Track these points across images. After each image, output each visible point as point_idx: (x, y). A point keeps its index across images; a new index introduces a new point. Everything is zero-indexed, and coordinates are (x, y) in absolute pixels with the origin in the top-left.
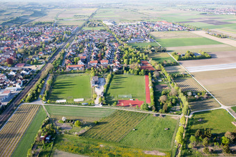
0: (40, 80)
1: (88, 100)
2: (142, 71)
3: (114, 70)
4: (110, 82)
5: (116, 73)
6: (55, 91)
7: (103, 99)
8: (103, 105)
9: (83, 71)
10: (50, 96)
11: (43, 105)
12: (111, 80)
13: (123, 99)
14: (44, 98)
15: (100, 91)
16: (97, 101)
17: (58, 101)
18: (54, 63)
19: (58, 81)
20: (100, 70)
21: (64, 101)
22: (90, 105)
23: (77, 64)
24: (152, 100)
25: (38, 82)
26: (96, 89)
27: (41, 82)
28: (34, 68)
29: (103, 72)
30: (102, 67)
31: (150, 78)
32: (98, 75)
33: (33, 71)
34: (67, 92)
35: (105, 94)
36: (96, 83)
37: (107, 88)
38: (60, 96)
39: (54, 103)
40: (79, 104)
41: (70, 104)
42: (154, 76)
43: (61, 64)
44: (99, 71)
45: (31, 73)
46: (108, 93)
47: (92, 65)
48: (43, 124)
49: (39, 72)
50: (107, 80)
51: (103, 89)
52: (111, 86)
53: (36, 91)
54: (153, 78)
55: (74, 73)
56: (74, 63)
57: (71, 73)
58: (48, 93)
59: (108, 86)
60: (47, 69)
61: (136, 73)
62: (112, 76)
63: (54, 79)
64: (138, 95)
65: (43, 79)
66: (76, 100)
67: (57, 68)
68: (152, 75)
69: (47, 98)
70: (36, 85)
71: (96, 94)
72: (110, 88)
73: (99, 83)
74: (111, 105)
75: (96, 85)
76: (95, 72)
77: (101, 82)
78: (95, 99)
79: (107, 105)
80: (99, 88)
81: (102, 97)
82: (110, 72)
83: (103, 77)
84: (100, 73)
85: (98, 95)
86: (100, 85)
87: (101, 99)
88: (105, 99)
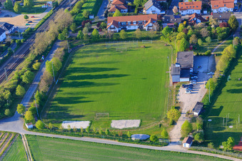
0: (30, 57)
1: (153, 125)
4: (228, 71)
6: (65, 92)
7: (197, 125)
8: (194, 144)
9: (152, 34)
10: (49, 106)
11: (23, 132)
12: (233, 63)
14: (28, 115)
15: (190, 100)
17: (65, 125)
18: (75, 9)
19: (78, 62)
20: (204, 31)
21: (83, 125)
22: (156, 142)
23: (140, 10)
25: (23, 65)
26: (183, 91)
27: (30, 66)
28: (19, 21)
29: (214, 37)
30: (212, 22)
32: (195, 47)
33: (15, 33)
34: (96, 97)
35: (206, 110)
36: (184, 72)
37: (217, 91)
38: (74, 109)
39: (54, 130)
40: (123, 137)
41: (97, 135)
43: (95, 13)
44: (199, 36)
45: (9, 39)
46: (217, 105)
47: (185, 15)
49: (31, 33)
50: (221, 64)
51: (203, 90)
53: (13, 91)
55: (128, 39)
56: (131, 9)
57: (119, 40)
58: (45, 100)
59: (222, 82)
60: (53, 27)
63: (67, 58)
65: (38, 58)
66: (118, 125)
67: (79, 24)
69: (38, 114)
70: (14, 74)
71: (178, 108)
72: (224, 89)
73: (195, 73)
74: (217, 145)
75: (183, 80)
76: (187, 39)
77: (201, 71)
78: (174, 123)
79: (204, 144)
80: (190, 87)
81: (194, 119)
82: (235, 40)
83: (209, 55)
84: (204, 40)
85: (184, 110)
86: (197, 80)
87: (190, 126)
88: (204, 126)
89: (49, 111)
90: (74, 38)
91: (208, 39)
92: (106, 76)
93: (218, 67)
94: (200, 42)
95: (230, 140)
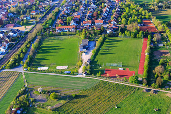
0: (26, 42)
1: (72, 67)
2: (140, 33)
3: (108, 32)
4: (100, 47)
5: (110, 36)
6: (39, 56)
7: (88, 67)
8: (87, 74)
9: (73, 33)
10: (33, 61)
11: (23, 71)
12: (102, 44)
13: (111, 68)
14: (25, 65)
15: (86, 58)
16: (81, 70)
17: (39, 68)
18: (44, 24)
19: (45, 44)
20: (92, 32)
21: (46, 68)
22: (73, 74)
23: (69, 24)
24: (145, 70)
25: (24, 46)
26: (84, 54)
27: (26, 46)
28: (22, 29)
29: (95, 34)
30: (95, 28)
31: (148, 43)
32: (89, 38)
33: (21, 33)
34: (52, 57)
35: (92, 61)
36: (84, 47)
37: (96, 54)
38: (43, 62)
39: (35, 70)
40: (61, 72)
41: (51, 72)
42: (155, 39)
43: (52, 25)
44: (90, 33)
45: (18, 36)
46: (96, 59)
47: (85, 26)
48: (18, 95)
49: (27, 33)
50: (98, 44)
51: (91, 54)
52: (101, 52)
53: (19, 56)
54: (152, 42)
55: (64, 35)
56: (65, 24)
57: (61, 35)
58: (32, 59)
59: (98, 51)
60: (35, 31)
61: (132, 36)
62: (105, 39)
63: (41, 43)
64: (130, 63)
65: (29, 43)
66: (59, 68)
67: (45, 29)
68: (152, 37)
69: (29, 64)
70: (20, 49)
71: (81, 61)
72: (99, 53)
73: (88, 48)
74: (95, 74)
75: (84, 50)
76: (86, 35)
77: (91, 47)
78: (80, 67)
79: (91, 74)
80: (87, 53)
81: (87, 65)
82: (103, 35)
83: (94, 40)
84: (92, 35)
85: (84, 62)
86: (89, 50)
87: (86, 67)
88: (91, 68)
89: (33, 63)
90: (43, 35)
91: (93, 35)
92: (55, 49)
93: (97, 45)
94: (90, 36)
95: (100, 72)
